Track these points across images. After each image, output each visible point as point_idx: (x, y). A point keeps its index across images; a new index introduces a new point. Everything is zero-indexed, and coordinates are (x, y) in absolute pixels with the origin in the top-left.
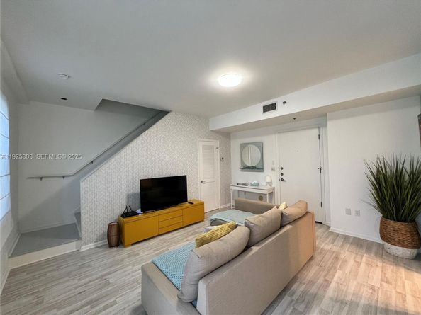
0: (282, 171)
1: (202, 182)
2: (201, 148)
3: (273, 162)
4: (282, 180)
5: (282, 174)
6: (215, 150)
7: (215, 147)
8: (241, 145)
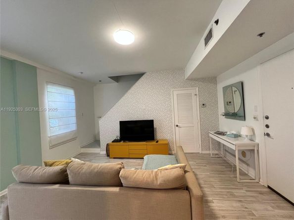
0: (267, 122)
1: (177, 126)
2: (175, 97)
3: (256, 107)
4: (268, 135)
5: (267, 126)
6: (194, 97)
7: (193, 95)
8: (223, 88)
